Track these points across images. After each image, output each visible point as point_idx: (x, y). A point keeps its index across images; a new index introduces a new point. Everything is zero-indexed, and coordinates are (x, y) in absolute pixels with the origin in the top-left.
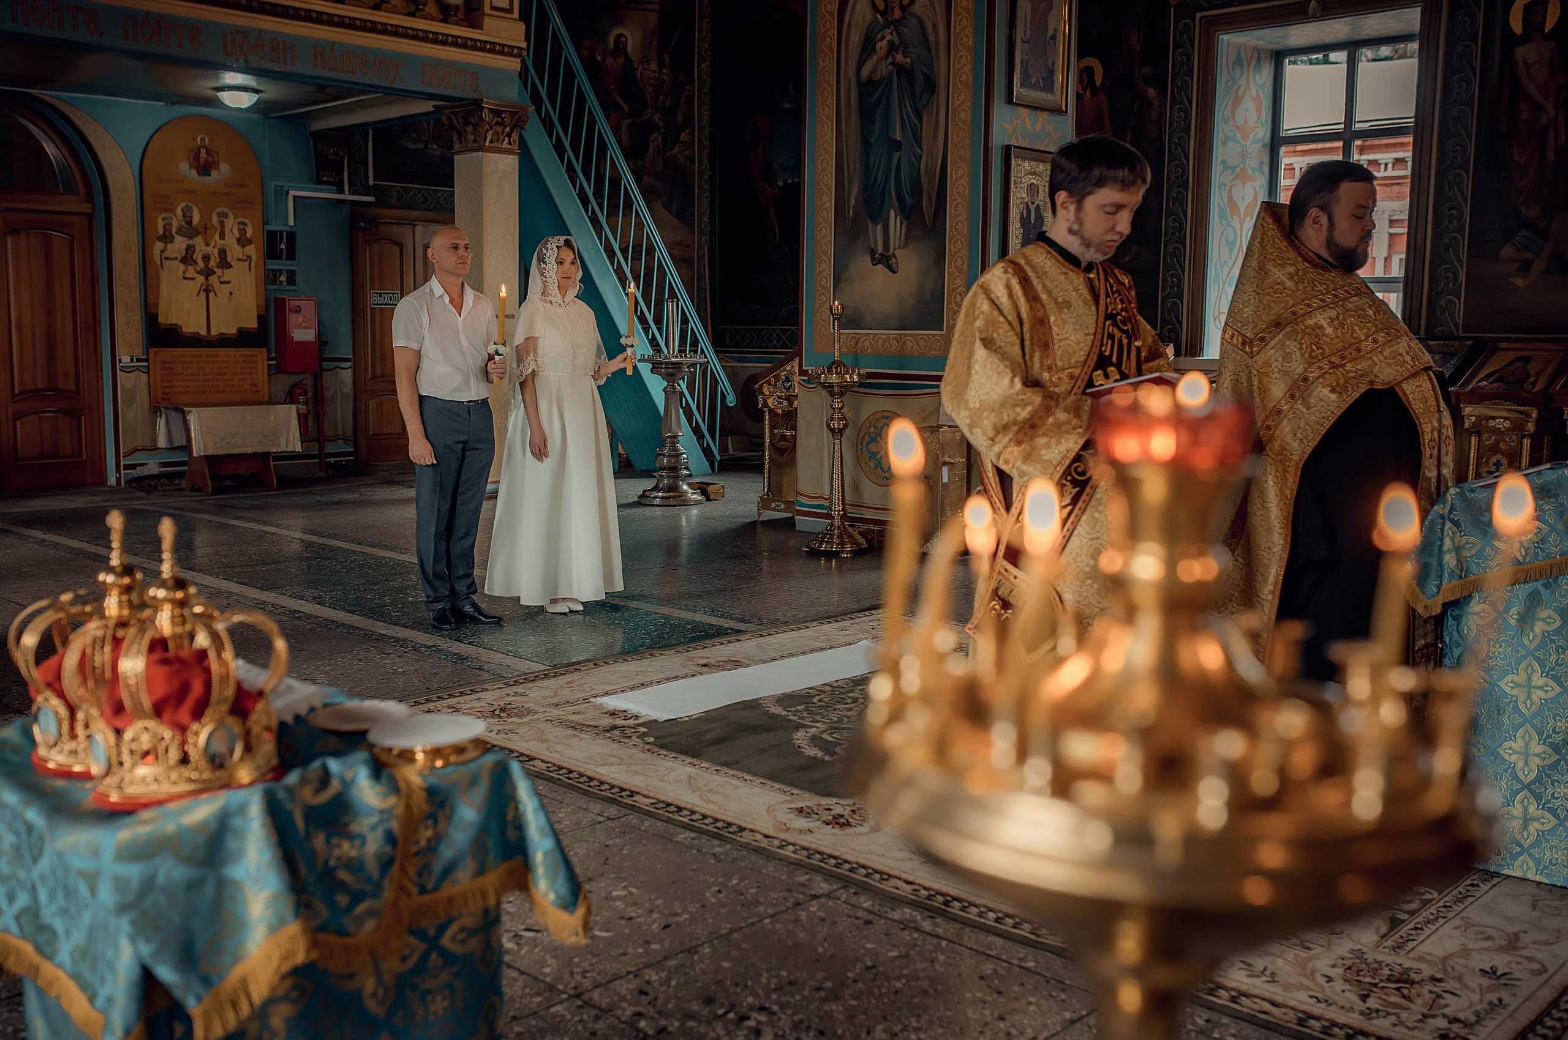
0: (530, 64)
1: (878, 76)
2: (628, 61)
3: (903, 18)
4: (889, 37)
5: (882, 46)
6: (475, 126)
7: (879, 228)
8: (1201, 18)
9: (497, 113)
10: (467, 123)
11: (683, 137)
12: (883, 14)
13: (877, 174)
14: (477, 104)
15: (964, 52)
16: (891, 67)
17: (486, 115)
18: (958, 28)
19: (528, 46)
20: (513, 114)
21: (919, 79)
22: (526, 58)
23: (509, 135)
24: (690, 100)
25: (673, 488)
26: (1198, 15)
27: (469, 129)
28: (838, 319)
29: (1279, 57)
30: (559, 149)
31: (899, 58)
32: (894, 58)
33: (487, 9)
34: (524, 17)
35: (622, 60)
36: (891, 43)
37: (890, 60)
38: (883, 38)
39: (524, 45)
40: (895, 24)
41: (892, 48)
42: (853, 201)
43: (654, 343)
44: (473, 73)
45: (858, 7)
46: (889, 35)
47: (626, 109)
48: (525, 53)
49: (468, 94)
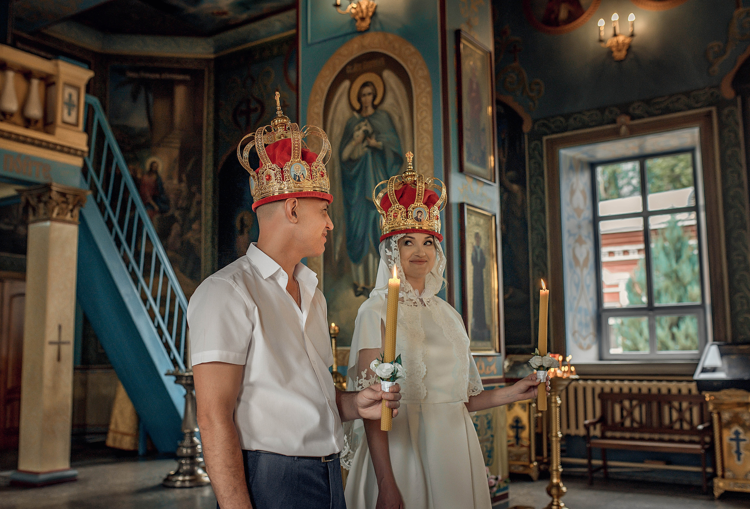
0: (90, 164)
1: (356, 156)
2: (158, 178)
3: (375, 113)
4: (364, 128)
5: (359, 134)
6: (46, 203)
7: (361, 268)
8: (547, 140)
9: (63, 195)
10: (40, 201)
11: (195, 226)
12: (359, 111)
13: (357, 227)
14: (48, 187)
15: (425, 135)
16: (366, 149)
17: (54, 195)
18: (420, 118)
19: (89, 152)
20: (75, 196)
21: (390, 157)
22: (87, 159)
23: (72, 211)
24: (199, 203)
25: (192, 473)
26: (545, 138)
27: (41, 205)
28: (334, 337)
29: (592, 166)
30: (109, 224)
31: (373, 142)
32: (369, 142)
33: (59, 121)
34: (87, 130)
35: (154, 177)
36: (366, 132)
37: (365, 144)
38: (359, 129)
39: (86, 149)
40: (369, 118)
41: (367, 135)
42: (338, 248)
43: (175, 362)
44: (46, 165)
45: (339, 108)
46: (364, 126)
47: (157, 208)
48: (86, 155)
49: (41, 179)
